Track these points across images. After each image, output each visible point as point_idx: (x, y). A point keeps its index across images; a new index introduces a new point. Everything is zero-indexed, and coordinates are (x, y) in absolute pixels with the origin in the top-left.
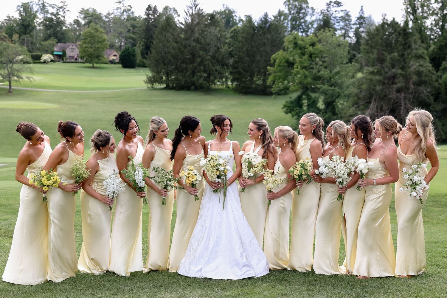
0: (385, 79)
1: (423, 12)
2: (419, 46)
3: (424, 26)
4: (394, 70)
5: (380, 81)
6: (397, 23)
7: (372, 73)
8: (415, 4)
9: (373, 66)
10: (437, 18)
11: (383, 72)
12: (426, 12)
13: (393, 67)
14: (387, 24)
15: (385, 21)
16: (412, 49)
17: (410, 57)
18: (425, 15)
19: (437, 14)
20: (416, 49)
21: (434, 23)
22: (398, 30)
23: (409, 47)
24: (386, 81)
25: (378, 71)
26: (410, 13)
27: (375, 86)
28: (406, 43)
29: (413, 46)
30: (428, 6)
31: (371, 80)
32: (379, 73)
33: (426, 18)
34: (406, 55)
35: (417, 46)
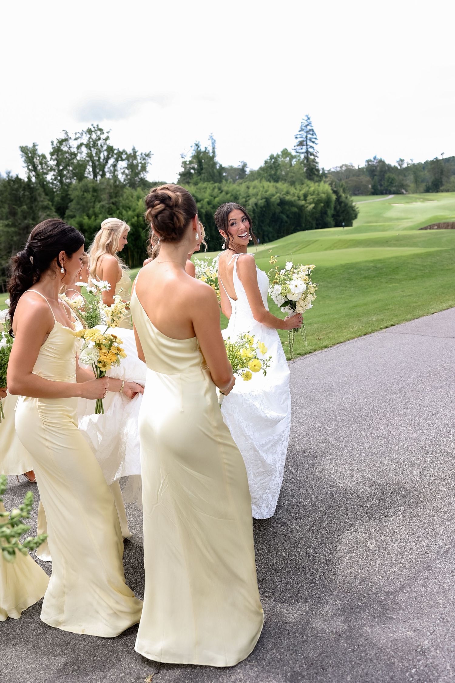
0: (20, 229)
1: (42, 168)
2: (44, 198)
3: (46, 181)
4: (26, 221)
5: (15, 232)
6: (21, 179)
7: (7, 226)
8: (34, 162)
9: (7, 219)
10: (55, 173)
11: (17, 224)
12: (45, 169)
13: (25, 218)
14: (12, 181)
15: (10, 178)
16: (38, 202)
17: (38, 208)
18: (45, 171)
19: (54, 170)
20: (42, 201)
21: (53, 177)
22: (23, 185)
23: (36, 200)
24: (21, 232)
25: (12, 224)
26: (32, 170)
27: (12, 237)
28: (32, 197)
29: (39, 199)
30: (46, 163)
31: (8, 232)
32: (13, 225)
33: (47, 174)
34: (34, 207)
35: (42, 199)
